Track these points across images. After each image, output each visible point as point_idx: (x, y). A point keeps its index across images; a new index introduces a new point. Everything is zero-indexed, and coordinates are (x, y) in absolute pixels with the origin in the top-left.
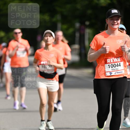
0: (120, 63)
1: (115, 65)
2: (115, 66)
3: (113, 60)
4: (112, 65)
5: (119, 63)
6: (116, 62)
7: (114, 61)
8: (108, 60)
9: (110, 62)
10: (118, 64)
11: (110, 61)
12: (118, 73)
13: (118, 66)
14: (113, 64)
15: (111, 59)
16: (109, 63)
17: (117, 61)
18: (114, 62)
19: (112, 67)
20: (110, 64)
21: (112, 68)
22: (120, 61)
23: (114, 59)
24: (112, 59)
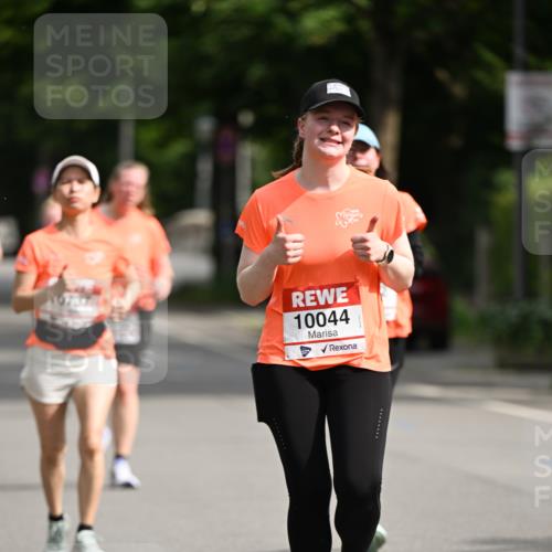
0: (345, 311)
1: (321, 317)
2: (321, 322)
3: (315, 295)
4: (309, 318)
5: (339, 311)
6: (327, 306)
7: (316, 300)
8: (295, 294)
9: (302, 305)
10: (334, 313)
11: (304, 301)
12: (336, 348)
13: (335, 321)
14: (315, 312)
15: (308, 293)
16: (299, 309)
17: (331, 301)
18: (318, 307)
19: (310, 324)
20: (303, 314)
21: (312, 330)
22: (346, 300)
23: (318, 292)
24: (313, 292)
